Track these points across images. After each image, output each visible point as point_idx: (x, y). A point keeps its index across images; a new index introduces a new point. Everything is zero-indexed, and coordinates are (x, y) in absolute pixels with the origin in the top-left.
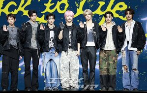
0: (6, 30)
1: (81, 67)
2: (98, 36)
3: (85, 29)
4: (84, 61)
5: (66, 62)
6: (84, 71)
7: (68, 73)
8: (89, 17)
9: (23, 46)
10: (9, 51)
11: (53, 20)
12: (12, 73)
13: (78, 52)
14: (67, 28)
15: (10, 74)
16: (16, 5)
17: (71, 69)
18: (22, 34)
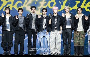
0: (17, 18)
1: (63, 41)
2: (73, 22)
3: (65, 18)
4: (65, 37)
5: (53, 38)
6: (64, 44)
7: (54, 45)
8: (67, 10)
9: (27, 28)
10: (18, 30)
11: (45, 12)
12: (20, 44)
13: (61, 32)
14: (54, 17)
15: (19, 44)
16: (22, 3)
17: (56, 42)
18: (27, 20)
